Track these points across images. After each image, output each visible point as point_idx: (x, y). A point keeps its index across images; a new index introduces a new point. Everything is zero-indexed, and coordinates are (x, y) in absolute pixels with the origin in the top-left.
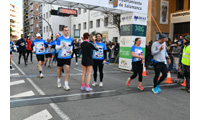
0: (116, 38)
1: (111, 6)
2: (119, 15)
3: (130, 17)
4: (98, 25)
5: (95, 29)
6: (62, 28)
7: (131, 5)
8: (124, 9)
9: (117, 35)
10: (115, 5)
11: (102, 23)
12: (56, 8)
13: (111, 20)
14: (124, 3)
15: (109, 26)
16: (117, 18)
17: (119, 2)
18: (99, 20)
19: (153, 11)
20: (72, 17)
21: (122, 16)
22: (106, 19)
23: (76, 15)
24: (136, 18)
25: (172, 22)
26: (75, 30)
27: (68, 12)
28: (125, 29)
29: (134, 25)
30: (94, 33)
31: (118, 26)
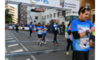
0: (63, 23)
1: (61, 7)
2: (65, 11)
3: (71, 12)
5: (53, 18)
6: (36, 18)
7: (71, 6)
8: (67, 8)
9: (64, 21)
10: (63, 6)
11: (56, 15)
13: (61, 13)
14: (67, 5)
15: (60, 16)
16: (64, 13)
17: (65, 5)
20: (42, 13)
21: (66, 12)
22: (59, 13)
23: (43, 12)
24: (74, 12)
25: (92, 14)
26: (43, 19)
27: (39, 10)
28: (68, 18)
29: (72, 16)
30: (52, 20)
31: (65, 17)
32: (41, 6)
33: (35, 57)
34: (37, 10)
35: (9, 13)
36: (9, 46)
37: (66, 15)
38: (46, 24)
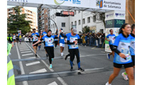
0: (102, 30)
1: (98, 7)
2: (104, 13)
3: (112, 14)
4: (89, 22)
5: (86, 24)
6: (63, 25)
7: (113, 5)
8: (107, 8)
9: (103, 27)
10: (101, 7)
11: (92, 20)
12: (59, 11)
13: (98, 17)
14: (107, 5)
15: (97, 21)
16: (102, 16)
17: (104, 4)
18: (89, 18)
19: (129, 8)
20: (71, 17)
21: (106, 14)
22: (95, 16)
23: (73, 16)
24: (117, 14)
26: (73, 25)
27: (67, 13)
28: (109, 23)
29: (115, 20)
30: (86, 27)
31: (104, 21)
32: (69, 8)
33: (63, 79)
34: (63, 13)
35: (26, 19)
36: (27, 65)
37: (106, 19)
38: (78, 33)
